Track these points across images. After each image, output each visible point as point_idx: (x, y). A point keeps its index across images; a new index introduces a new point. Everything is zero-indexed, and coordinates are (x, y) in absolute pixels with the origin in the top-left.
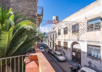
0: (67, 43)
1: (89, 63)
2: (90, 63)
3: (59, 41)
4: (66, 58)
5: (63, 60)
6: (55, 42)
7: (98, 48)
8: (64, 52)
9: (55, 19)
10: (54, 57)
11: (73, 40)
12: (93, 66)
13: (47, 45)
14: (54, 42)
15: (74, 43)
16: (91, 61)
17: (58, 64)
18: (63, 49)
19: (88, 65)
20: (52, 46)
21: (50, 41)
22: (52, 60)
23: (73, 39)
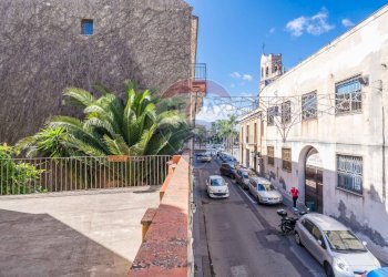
0: (289, 150)
1: (340, 209)
2: (342, 207)
3: (270, 144)
4: (283, 197)
5: (274, 201)
6: (259, 150)
7: (358, 163)
8: (282, 181)
9: (270, 65)
10: (251, 194)
11: (305, 142)
12: (348, 216)
13: (239, 159)
14: (256, 147)
15: (309, 151)
16: (344, 202)
17: (255, 211)
18: (281, 171)
19: (338, 215)
20: (252, 164)
21: (248, 147)
22: (241, 199)
23: (304, 137)
